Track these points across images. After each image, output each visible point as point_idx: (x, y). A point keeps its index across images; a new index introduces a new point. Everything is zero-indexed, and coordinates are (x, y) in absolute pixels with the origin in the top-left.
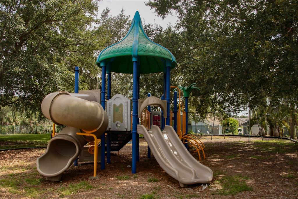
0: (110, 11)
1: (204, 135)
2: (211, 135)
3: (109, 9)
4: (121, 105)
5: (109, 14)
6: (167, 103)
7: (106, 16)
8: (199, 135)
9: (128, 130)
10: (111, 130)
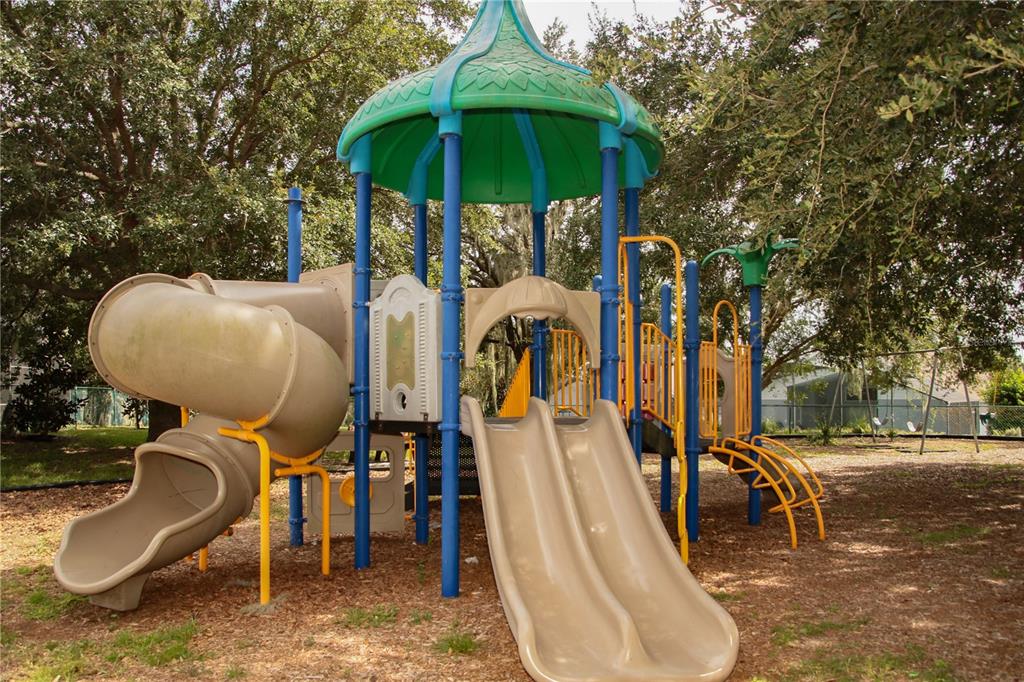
0: (567, 30)
1: (902, 436)
2: (920, 436)
3: (564, 24)
4: (410, 317)
5: (564, 40)
6: (603, 305)
7: (554, 46)
8: (882, 436)
9: (430, 420)
10: (381, 418)
